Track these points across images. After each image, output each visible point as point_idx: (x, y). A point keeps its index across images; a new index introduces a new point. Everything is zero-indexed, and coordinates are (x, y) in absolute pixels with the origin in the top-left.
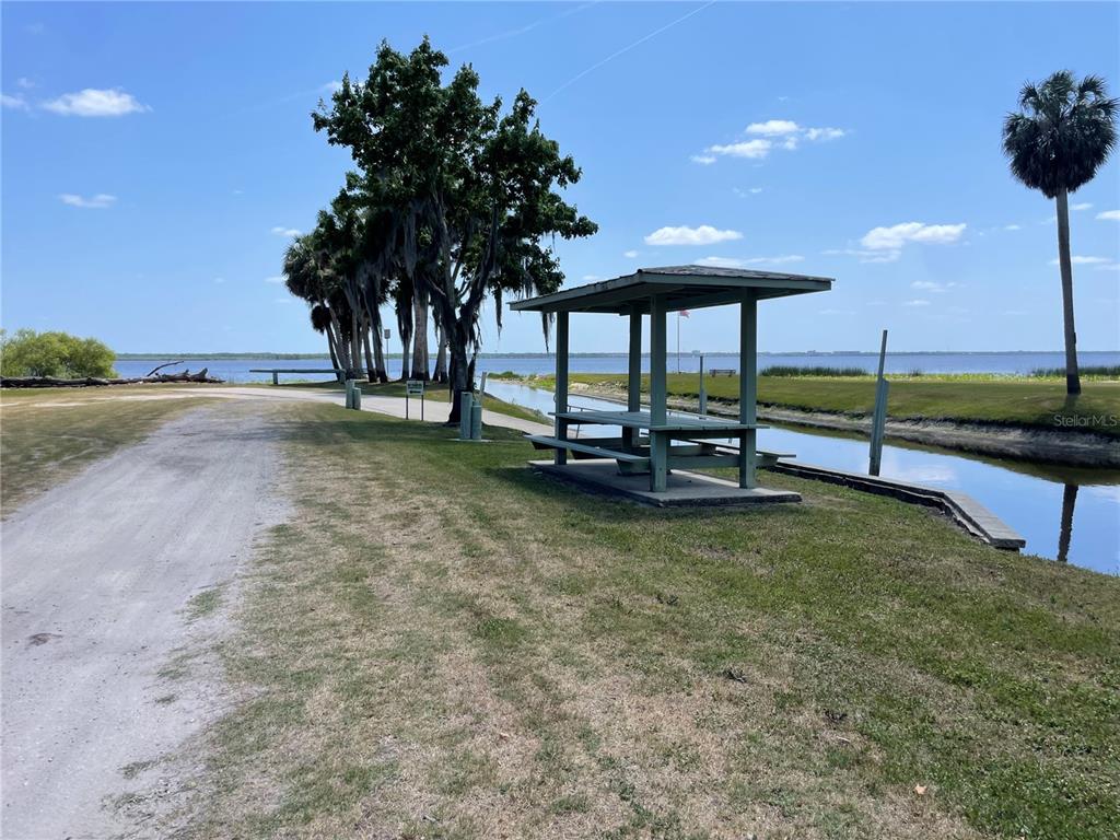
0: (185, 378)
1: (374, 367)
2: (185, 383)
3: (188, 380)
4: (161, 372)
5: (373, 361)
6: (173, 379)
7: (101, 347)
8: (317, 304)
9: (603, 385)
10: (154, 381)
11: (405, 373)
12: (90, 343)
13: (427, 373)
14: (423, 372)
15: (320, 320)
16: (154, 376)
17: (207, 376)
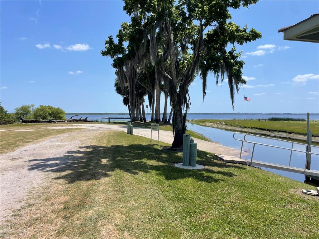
0: (80, 120)
1: (142, 117)
2: (80, 122)
3: (81, 121)
4: (73, 118)
5: (142, 115)
6: (76, 121)
7: (61, 110)
8: (125, 96)
9: (218, 123)
10: (71, 121)
11: (152, 119)
12: (58, 109)
13: (160, 119)
14: (158, 119)
15: (126, 102)
16: (71, 119)
17: (87, 120)
